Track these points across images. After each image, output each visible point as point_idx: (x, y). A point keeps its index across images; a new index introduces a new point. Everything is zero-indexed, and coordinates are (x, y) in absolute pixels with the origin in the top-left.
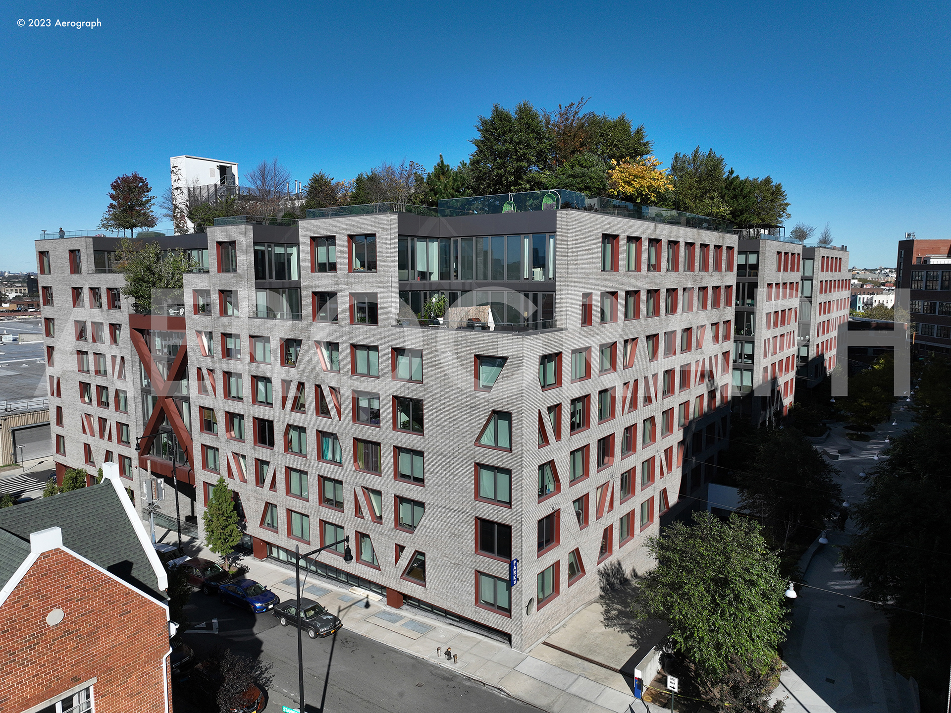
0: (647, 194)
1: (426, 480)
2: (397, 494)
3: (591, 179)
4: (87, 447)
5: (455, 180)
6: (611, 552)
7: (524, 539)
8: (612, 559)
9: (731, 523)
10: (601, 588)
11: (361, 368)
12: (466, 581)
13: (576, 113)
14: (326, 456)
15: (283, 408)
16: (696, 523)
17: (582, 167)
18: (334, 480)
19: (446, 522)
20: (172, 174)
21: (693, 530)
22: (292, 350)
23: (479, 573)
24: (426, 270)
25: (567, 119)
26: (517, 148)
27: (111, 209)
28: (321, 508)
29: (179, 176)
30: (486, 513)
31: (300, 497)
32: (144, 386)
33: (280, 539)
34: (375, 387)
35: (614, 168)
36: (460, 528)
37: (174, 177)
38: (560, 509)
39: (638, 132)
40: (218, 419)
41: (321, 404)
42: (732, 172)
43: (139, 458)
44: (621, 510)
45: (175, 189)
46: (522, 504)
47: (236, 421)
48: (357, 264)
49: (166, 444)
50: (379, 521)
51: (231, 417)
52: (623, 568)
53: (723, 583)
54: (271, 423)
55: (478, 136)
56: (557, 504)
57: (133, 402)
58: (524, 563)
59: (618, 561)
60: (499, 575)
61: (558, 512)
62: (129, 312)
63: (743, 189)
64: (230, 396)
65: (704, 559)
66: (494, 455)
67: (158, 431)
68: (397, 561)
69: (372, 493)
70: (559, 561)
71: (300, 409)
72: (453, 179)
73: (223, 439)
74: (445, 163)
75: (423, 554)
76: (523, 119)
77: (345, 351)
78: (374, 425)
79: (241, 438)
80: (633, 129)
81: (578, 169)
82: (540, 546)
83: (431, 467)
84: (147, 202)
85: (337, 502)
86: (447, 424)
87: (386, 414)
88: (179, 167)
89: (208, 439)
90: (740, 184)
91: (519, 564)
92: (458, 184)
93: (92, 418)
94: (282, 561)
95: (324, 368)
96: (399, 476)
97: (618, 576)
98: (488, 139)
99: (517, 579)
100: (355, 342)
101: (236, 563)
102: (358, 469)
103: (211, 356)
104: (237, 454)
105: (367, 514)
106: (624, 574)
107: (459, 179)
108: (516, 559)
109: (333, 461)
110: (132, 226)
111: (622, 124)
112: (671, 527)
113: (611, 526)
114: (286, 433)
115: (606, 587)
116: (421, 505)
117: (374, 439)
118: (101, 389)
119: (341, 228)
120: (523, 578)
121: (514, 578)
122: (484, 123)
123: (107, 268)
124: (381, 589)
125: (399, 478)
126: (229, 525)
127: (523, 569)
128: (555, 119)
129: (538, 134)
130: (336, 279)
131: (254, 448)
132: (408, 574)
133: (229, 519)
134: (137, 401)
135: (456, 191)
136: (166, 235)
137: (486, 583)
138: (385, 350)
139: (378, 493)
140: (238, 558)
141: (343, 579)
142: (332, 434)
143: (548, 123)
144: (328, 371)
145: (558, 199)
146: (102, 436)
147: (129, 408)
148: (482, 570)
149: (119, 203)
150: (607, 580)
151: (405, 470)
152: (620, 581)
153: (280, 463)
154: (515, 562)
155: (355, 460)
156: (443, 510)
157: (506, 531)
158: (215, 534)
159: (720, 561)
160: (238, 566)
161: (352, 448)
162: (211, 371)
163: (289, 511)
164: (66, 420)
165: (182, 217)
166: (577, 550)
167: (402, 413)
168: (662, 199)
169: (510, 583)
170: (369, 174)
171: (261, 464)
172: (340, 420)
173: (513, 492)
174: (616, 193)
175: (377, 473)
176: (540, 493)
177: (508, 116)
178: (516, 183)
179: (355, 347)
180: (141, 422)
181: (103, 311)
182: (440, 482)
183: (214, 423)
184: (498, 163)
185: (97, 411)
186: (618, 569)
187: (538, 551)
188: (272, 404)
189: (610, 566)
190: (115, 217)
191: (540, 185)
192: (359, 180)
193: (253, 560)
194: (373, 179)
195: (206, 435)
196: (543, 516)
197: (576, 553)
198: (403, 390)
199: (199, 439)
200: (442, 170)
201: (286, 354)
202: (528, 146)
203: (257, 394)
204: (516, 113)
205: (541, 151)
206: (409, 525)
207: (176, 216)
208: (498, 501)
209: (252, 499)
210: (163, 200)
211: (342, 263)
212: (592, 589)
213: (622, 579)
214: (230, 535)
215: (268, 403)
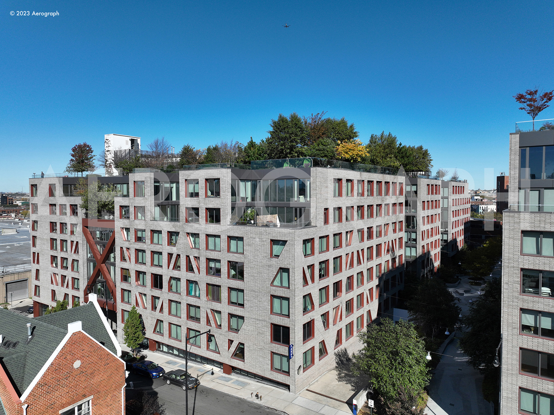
0: (356, 158)
1: (245, 305)
2: (230, 312)
3: (327, 151)
4: (53, 292)
5: (259, 150)
6: (341, 343)
7: (296, 334)
8: (341, 347)
9: (400, 323)
10: (336, 362)
11: (211, 247)
12: (266, 358)
13: (320, 118)
14: (191, 293)
15: (168, 268)
16: (382, 324)
17: (323, 145)
18: (195, 306)
19: (255, 326)
20: (106, 144)
21: (381, 327)
22: (174, 237)
23: (273, 353)
24: (244, 196)
25: (315, 122)
26: (291, 136)
27: (71, 162)
28: (188, 321)
29: (109, 144)
30: (277, 321)
31: (176, 316)
32: (88, 257)
33: (165, 339)
34: (219, 256)
35: (339, 145)
36: (263, 329)
37: (106, 145)
38: (314, 319)
39: (351, 126)
40: (131, 275)
41: (189, 266)
42: (401, 144)
43: (84, 297)
44: (346, 321)
45: (107, 151)
46: (295, 315)
47: (141, 276)
48: (209, 193)
49: (100, 289)
50: (220, 327)
51: (138, 273)
52: (348, 353)
53: (396, 353)
54: (161, 276)
55: (271, 129)
56: (313, 316)
57: (82, 266)
58: (296, 346)
59: (345, 348)
60: (283, 354)
61: (313, 320)
62: (82, 217)
63: (406, 153)
64: (138, 262)
65: (387, 342)
66: (280, 290)
67: (96, 282)
68: (229, 348)
69: (216, 313)
70: (314, 346)
71: (177, 268)
72: (258, 149)
73: (134, 286)
74: (254, 141)
75: (243, 344)
76: (293, 121)
77: (202, 238)
78: (217, 276)
79: (144, 285)
80: (349, 125)
81: (321, 147)
82: (304, 339)
83: (248, 298)
84: (91, 158)
85: (196, 318)
86: (256, 275)
87: (224, 269)
88: (109, 140)
89: (125, 286)
90: (405, 151)
91: (293, 347)
92: (260, 152)
93: (57, 276)
94: (165, 352)
95: (191, 247)
96: (231, 303)
97: (345, 357)
98: (277, 131)
99: (293, 355)
100: (208, 233)
101: (139, 353)
102: (209, 300)
103: (128, 241)
104: (141, 293)
105: (213, 324)
106: (348, 356)
107: (261, 149)
108: (292, 345)
109: (195, 296)
110: (82, 171)
111: (343, 123)
112: (370, 326)
113: (341, 329)
114: (169, 282)
115: (339, 362)
116: (242, 318)
117: (217, 284)
118: (63, 259)
119: (201, 175)
120: (296, 355)
121: (291, 355)
122: (275, 123)
123: (69, 194)
124: (220, 364)
125: (230, 304)
126: (137, 332)
127: (296, 350)
128: (309, 121)
129: (301, 128)
130: (198, 201)
131: (151, 290)
132: (235, 355)
133: (137, 329)
134: (84, 265)
135: (259, 156)
136: (102, 176)
137: (277, 358)
138: (224, 237)
139: (219, 312)
140: (140, 351)
141: (199, 361)
142: (195, 282)
143: (306, 123)
144: (193, 248)
145: (311, 161)
146: (62, 285)
147: (80, 270)
148: (274, 351)
149: (76, 159)
150: (340, 359)
151: (234, 300)
152: (346, 359)
153: (165, 298)
154: (291, 346)
155: (207, 295)
156: (254, 320)
157: (286, 330)
158: (130, 337)
159: (394, 342)
160: (141, 355)
161: (205, 289)
162: (128, 249)
163: (170, 324)
164: (41, 277)
165: (110, 166)
166: (323, 341)
167: (232, 270)
168: (364, 160)
169: (289, 357)
170: (214, 146)
171: (155, 298)
172: (199, 274)
173: (290, 309)
174: (340, 158)
175: (219, 302)
176: (304, 310)
177: (286, 120)
178: (290, 153)
179: (208, 236)
180: (86, 277)
181: (67, 217)
182: (252, 305)
183: (129, 277)
184: (281, 143)
185: (60, 271)
186: (345, 353)
187: (303, 341)
188: (162, 266)
189: (341, 351)
190: (74, 166)
191: (302, 154)
192: (209, 149)
193: (149, 352)
194: (216, 149)
195: (124, 283)
196: (306, 322)
197: (323, 343)
198: (233, 258)
199: (120, 285)
200: (252, 144)
201: (171, 240)
202: (296, 135)
203: (154, 261)
204: (290, 118)
205: (303, 137)
206: (235, 329)
207: (107, 165)
208: (283, 314)
209: (149, 318)
210: (99, 157)
211: (202, 193)
212: (332, 363)
213: (347, 358)
214: (138, 338)
215: (159, 266)
